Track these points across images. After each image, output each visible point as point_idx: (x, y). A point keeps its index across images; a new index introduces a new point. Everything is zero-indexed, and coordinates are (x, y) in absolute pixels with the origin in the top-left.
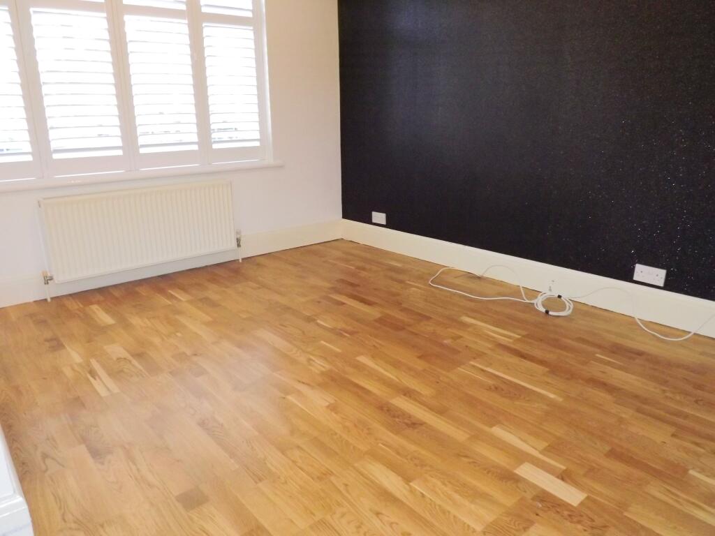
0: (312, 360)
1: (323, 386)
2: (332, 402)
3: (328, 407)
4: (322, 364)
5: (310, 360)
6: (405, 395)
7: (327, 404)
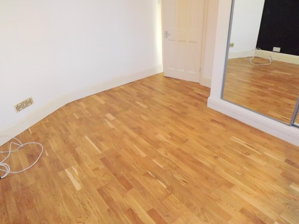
0: (165, 154)
1: (160, 142)
2: (156, 136)
3: (158, 134)
4: (160, 152)
5: (166, 154)
6: (133, 138)
7: (158, 135)
